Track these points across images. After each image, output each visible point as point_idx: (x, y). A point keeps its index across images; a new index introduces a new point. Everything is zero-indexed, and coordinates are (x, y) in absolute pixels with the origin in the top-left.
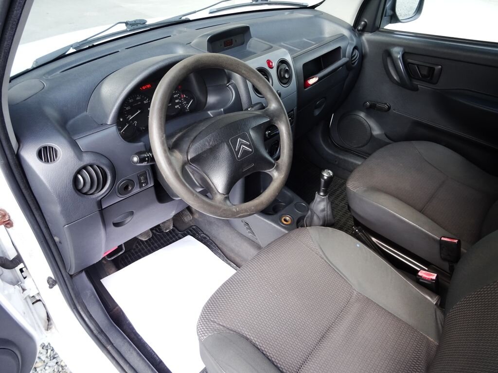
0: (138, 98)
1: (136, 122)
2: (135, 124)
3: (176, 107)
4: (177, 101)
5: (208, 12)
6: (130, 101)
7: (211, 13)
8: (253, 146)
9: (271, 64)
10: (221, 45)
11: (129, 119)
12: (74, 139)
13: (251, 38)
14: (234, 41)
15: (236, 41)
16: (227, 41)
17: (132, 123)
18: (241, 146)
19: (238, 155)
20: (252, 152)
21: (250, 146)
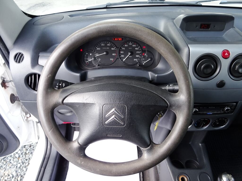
0: (108, 45)
1: (100, 59)
2: (98, 60)
3: (135, 60)
4: (137, 56)
5: (219, 3)
6: (102, 45)
7: (221, 3)
8: (127, 120)
9: (226, 54)
10: (197, 26)
11: (96, 56)
12: (39, 55)
13: (233, 28)
14: (212, 26)
15: (214, 26)
16: (204, 24)
17: (97, 59)
18: (113, 116)
19: (105, 121)
20: (124, 125)
21: (123, 120)
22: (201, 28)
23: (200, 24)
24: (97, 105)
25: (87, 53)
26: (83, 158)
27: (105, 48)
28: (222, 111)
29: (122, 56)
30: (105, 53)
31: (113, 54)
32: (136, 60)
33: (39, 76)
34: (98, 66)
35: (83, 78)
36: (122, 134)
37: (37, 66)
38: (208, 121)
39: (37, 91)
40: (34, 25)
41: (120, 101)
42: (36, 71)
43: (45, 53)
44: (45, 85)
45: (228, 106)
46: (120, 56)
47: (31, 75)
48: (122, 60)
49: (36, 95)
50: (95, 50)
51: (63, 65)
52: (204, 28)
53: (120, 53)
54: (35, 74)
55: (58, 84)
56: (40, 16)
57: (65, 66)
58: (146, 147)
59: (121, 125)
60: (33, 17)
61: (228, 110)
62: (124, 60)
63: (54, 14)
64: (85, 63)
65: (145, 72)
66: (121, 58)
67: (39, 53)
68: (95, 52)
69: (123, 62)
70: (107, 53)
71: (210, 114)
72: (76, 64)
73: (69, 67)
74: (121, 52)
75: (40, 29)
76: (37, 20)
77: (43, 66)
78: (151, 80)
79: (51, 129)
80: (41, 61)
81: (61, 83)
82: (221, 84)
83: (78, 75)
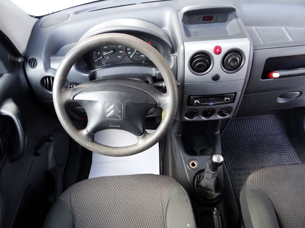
2: (107, 58)
8: (123, 115)
9: (218, 50)
10: (199, 19)
11: (104, 55)
12: (50, 59)
13: (235, 18)
14: (214, 18)
15: (217, 18)
16: (207, 17)
17: (105, 57)
18: (113, 111)
19: (106, 115)
20: (121, 118)
21: (120, 114)
22: (203, 20)
23: (202, 16)
24: (100, 102)
25: (95, 52)
26: (91, 142)
27: (112, 46)
28: (223, 101)
29: (129, 53)
30: (112, 51)
31: (120, 52)
32: (143, 56)
33: (53, 78)
34: (106, 65)
35: (93, 78)
36: (120, 125)
37: (50, 70)
38: (213, 111)
39: (52, 91)
40: (42, 27)
41: (117, 100)
42: (49, 74)
43: (55, 57)
44: (59, 86)
45: (227, 96)
46: (127, 53)
47: (45, 78)
48: (129, 57)
49: (52, 95)
50: (102, 49)
51: (73, 68)
52: (207, 20)
53: (126, 50)
54: (49, 77)
55: (69, 86)
56: (45, 15)
57: (75, 68)
58: (140, 136)
59: (119, 118)
60: (39, 18)
61: (227, 100)
62: (131, 56)
63: (60, 11)
64: (94, 62)
65: (150, 68)
66: (128, 55)
67: (50, 58)
68: (103, 51)
69: (131, 59)
70: (115, 51)
71: (211, 105)
72: (86, 65)
73: (78, 68)
74: (128, 49)
75: (48, 32)
76: (43, 21)
77: (56, 70)
78: (155, 76)
79: (65, 120)
80: (53, 65)
81: (72, 85)
82: (216, 78)
83: (87, 75)
